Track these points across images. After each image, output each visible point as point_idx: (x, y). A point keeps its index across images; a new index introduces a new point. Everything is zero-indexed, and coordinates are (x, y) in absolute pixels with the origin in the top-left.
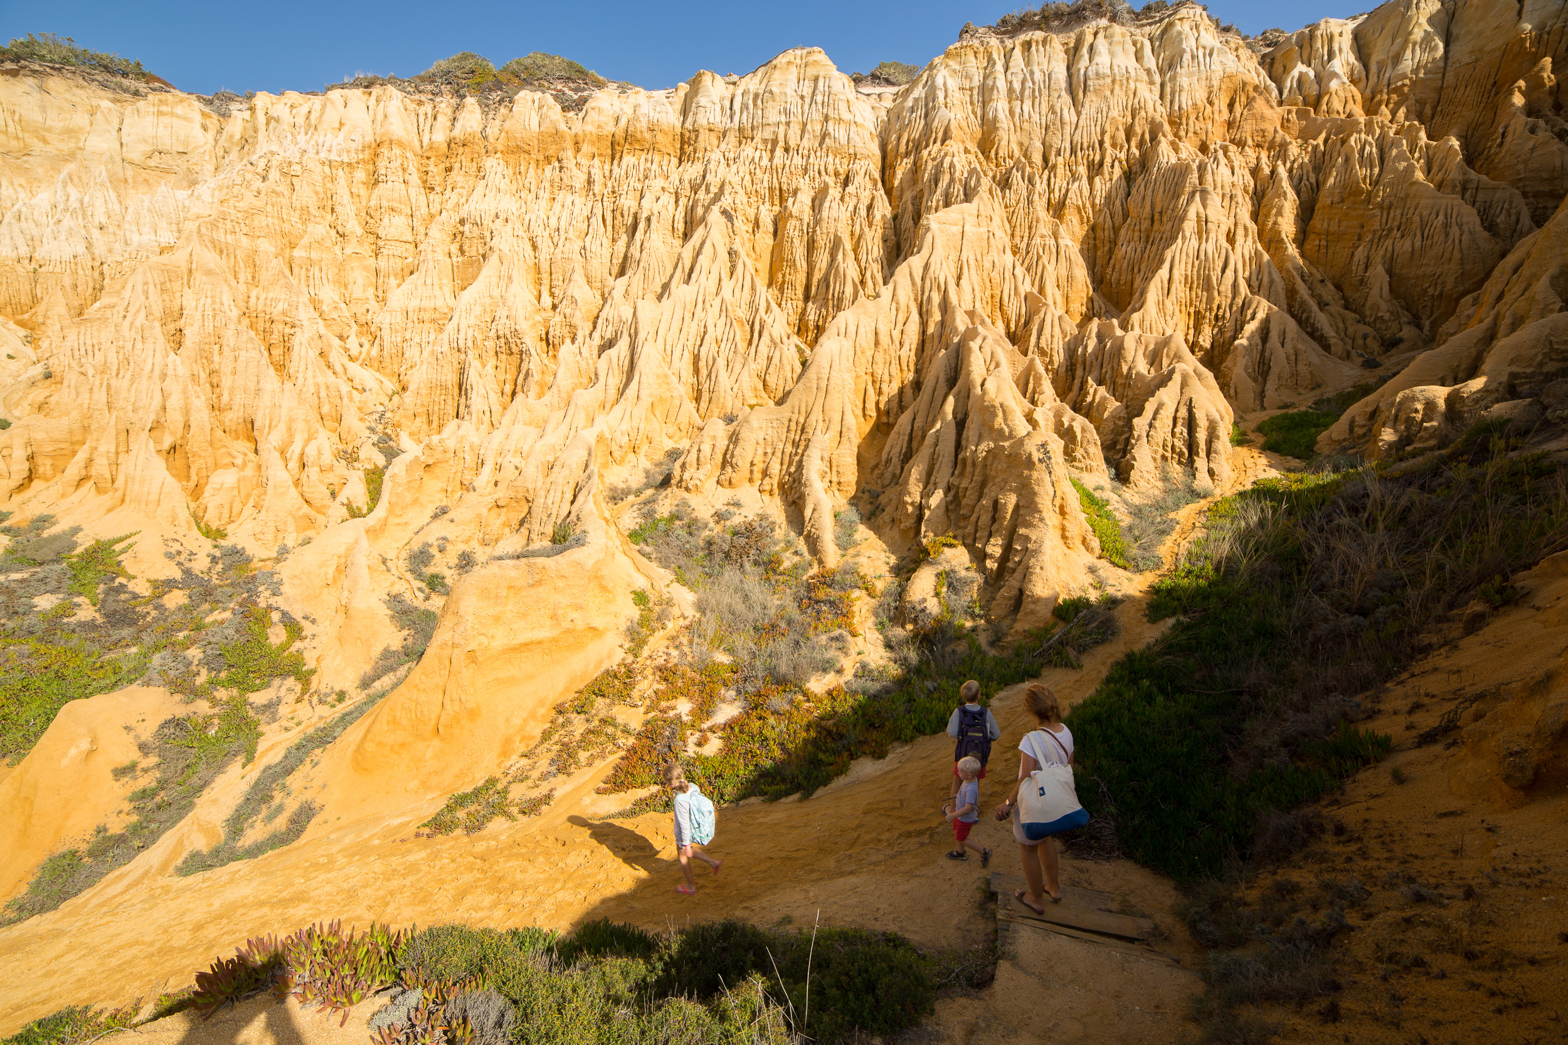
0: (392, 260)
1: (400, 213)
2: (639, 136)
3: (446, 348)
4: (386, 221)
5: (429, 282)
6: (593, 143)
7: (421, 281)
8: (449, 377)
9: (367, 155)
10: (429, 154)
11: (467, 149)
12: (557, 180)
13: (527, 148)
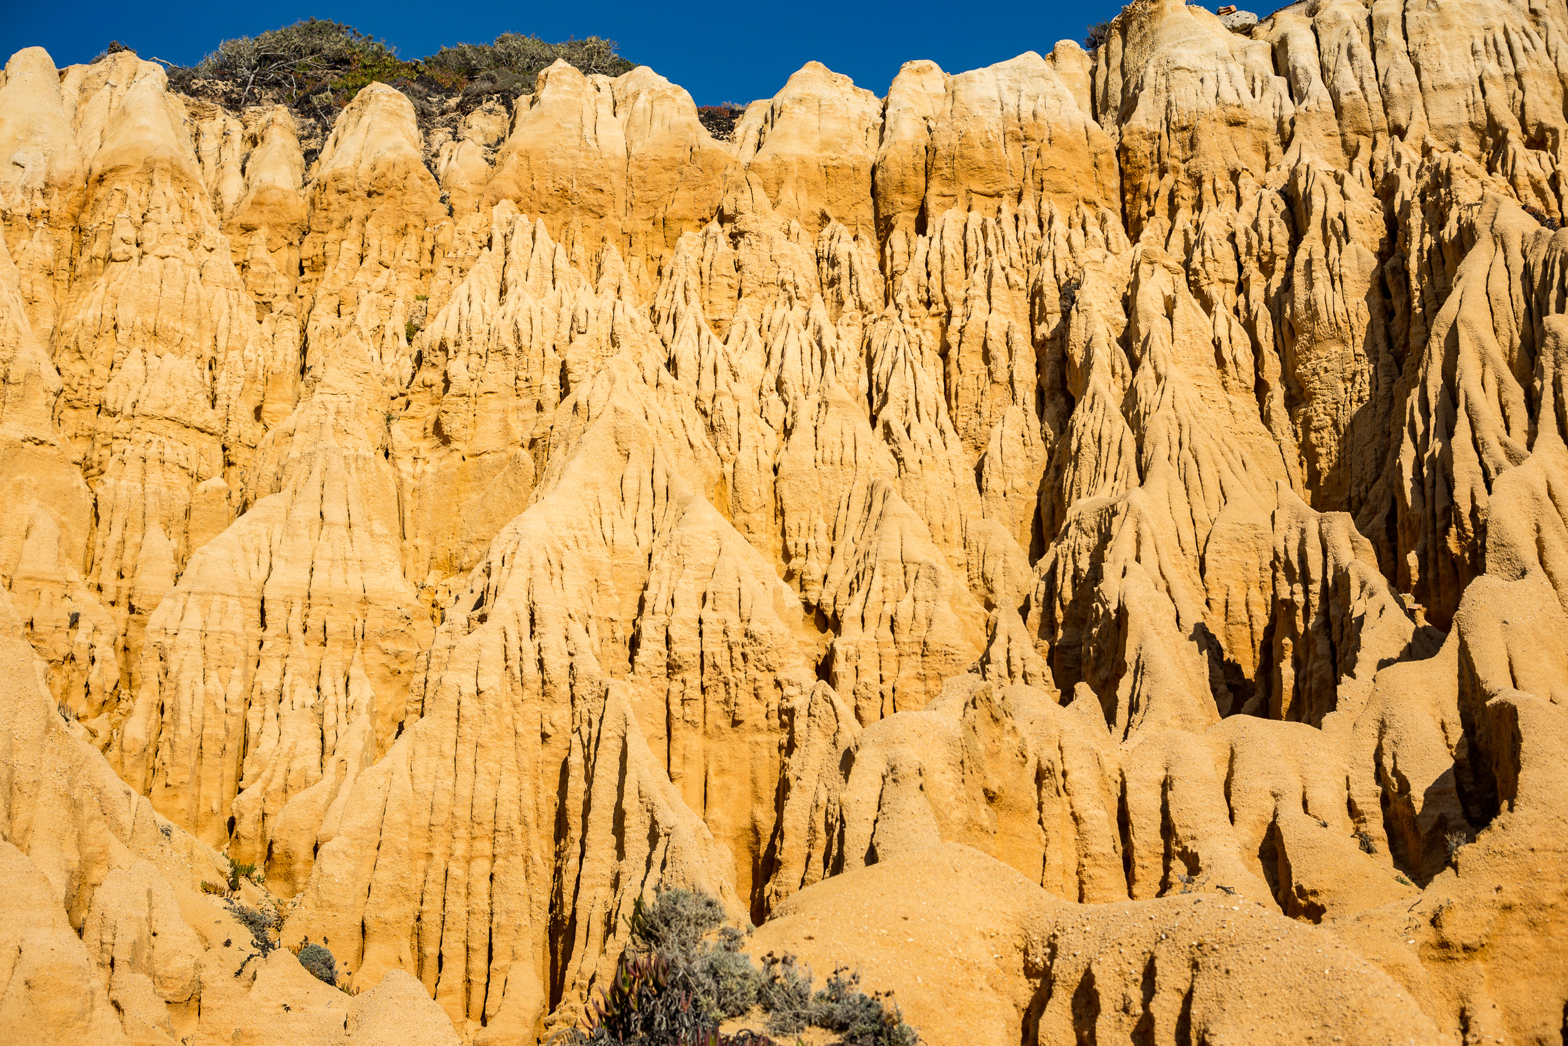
0: (155, 477)
1: (180, 347)
2: (980, 155)
3: (493, 679)
4: (132, 366)
5: (336, 513)
6: (813, 188)
7: (306, 512)
8: (508, 788)
9: (58, 204)
10: (253, 219)
11: (381, 205)
12: (725, 266)
13: (592, 198)
